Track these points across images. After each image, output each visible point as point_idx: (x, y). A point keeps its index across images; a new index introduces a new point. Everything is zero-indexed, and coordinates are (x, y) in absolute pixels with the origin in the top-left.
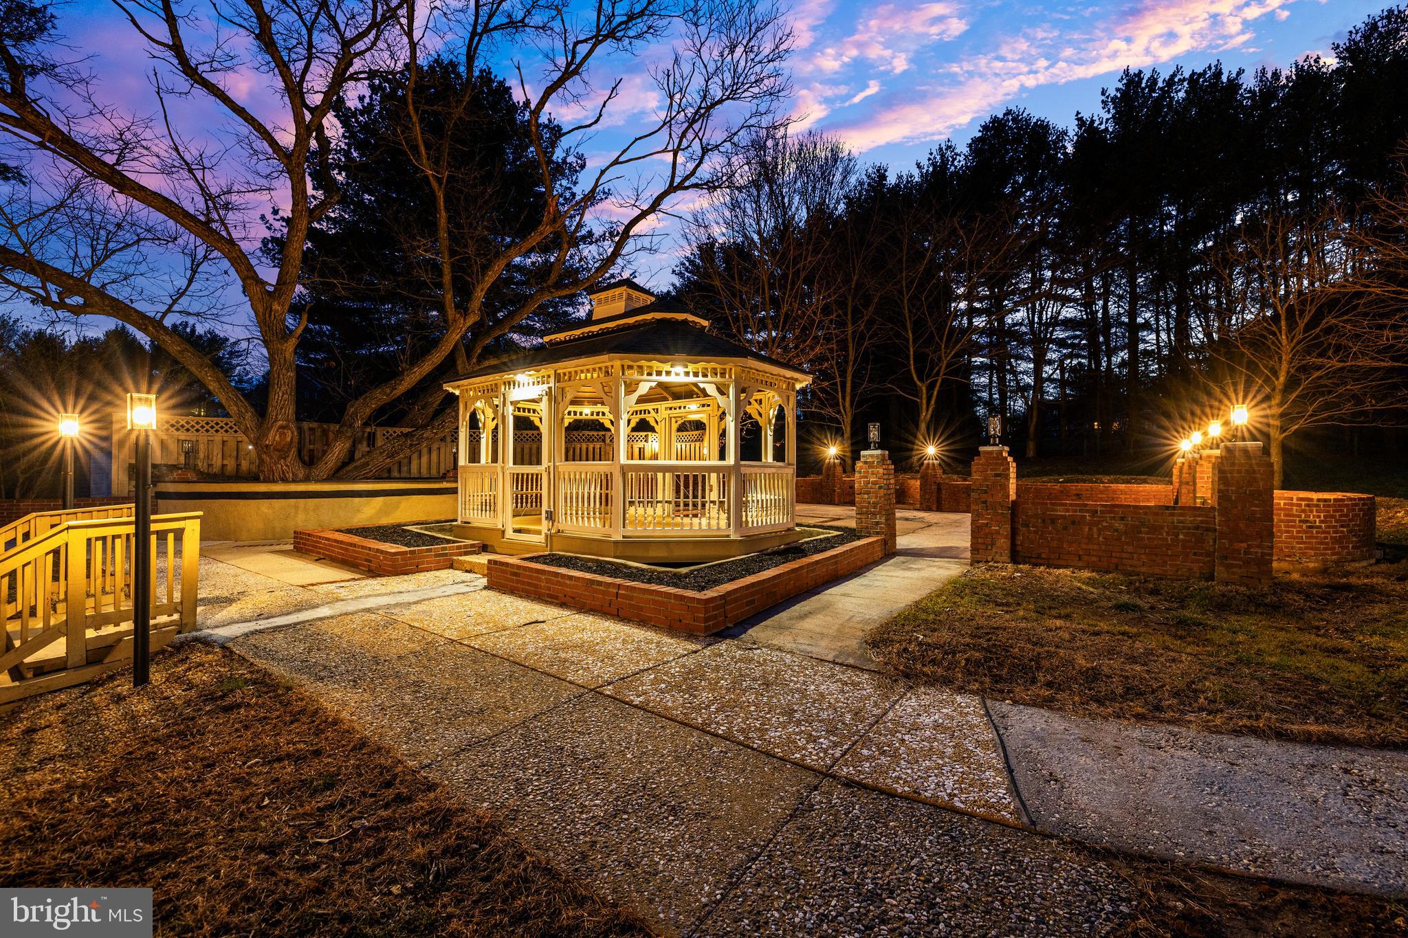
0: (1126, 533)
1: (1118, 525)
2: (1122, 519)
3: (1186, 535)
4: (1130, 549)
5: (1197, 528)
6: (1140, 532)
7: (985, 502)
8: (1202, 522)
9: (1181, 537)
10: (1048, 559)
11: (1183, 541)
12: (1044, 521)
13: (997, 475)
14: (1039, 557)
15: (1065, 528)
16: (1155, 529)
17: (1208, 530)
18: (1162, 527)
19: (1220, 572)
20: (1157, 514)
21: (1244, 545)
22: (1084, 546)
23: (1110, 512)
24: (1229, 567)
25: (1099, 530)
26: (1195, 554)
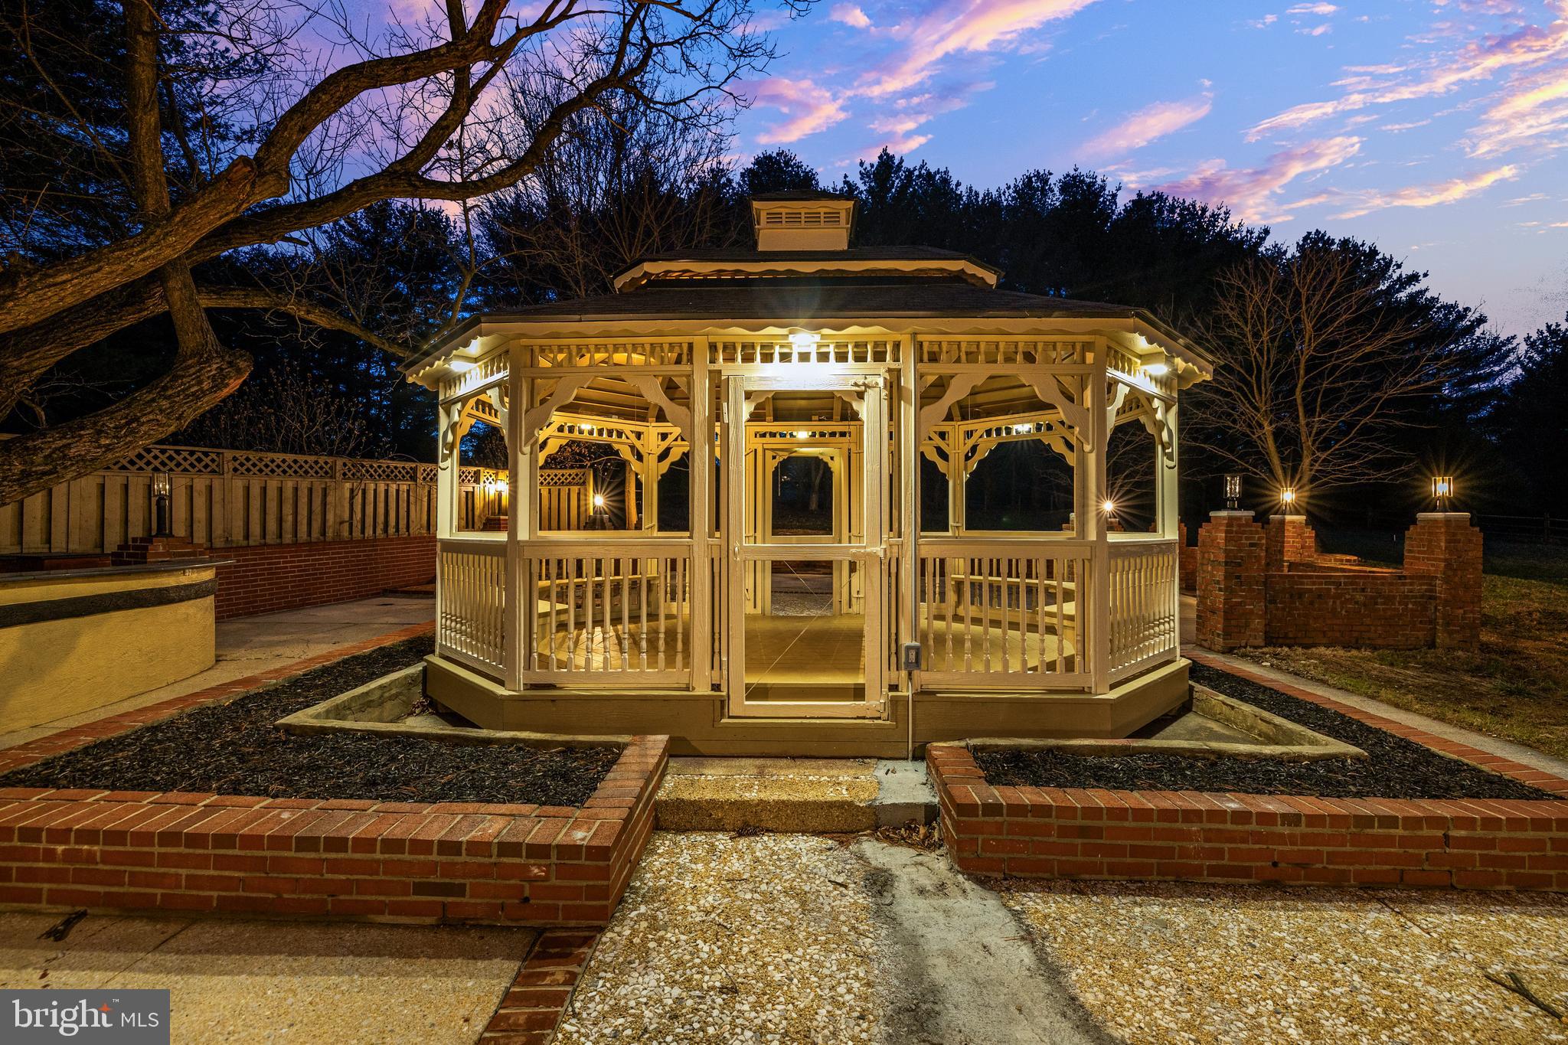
0: (1365, 605)
1: (1360, 597)
2: (1363, 590)
3: (1414, 603)
4: (1367, 621)
5: (1422, 597)
6: (1376, 603)
7: (1238, 577)
8: (1426, 591)
9: (1410, 606)
10: (1295, 638)
11: (1412, 609)
12: (1291, 596)
13: (1252, 545)
14: (1286, 637)
15: (1312, 603)
16: (1389, 599)
17: (1431, 598)
18: (1394, 597)
19: (1441, 638)
20: (1391, 584)
21: (1461, 611)
22: (1329, 622)
23: (1352, 584)
24: (1450, 633)
25: (1342, 603)
26: (1421, 622)
